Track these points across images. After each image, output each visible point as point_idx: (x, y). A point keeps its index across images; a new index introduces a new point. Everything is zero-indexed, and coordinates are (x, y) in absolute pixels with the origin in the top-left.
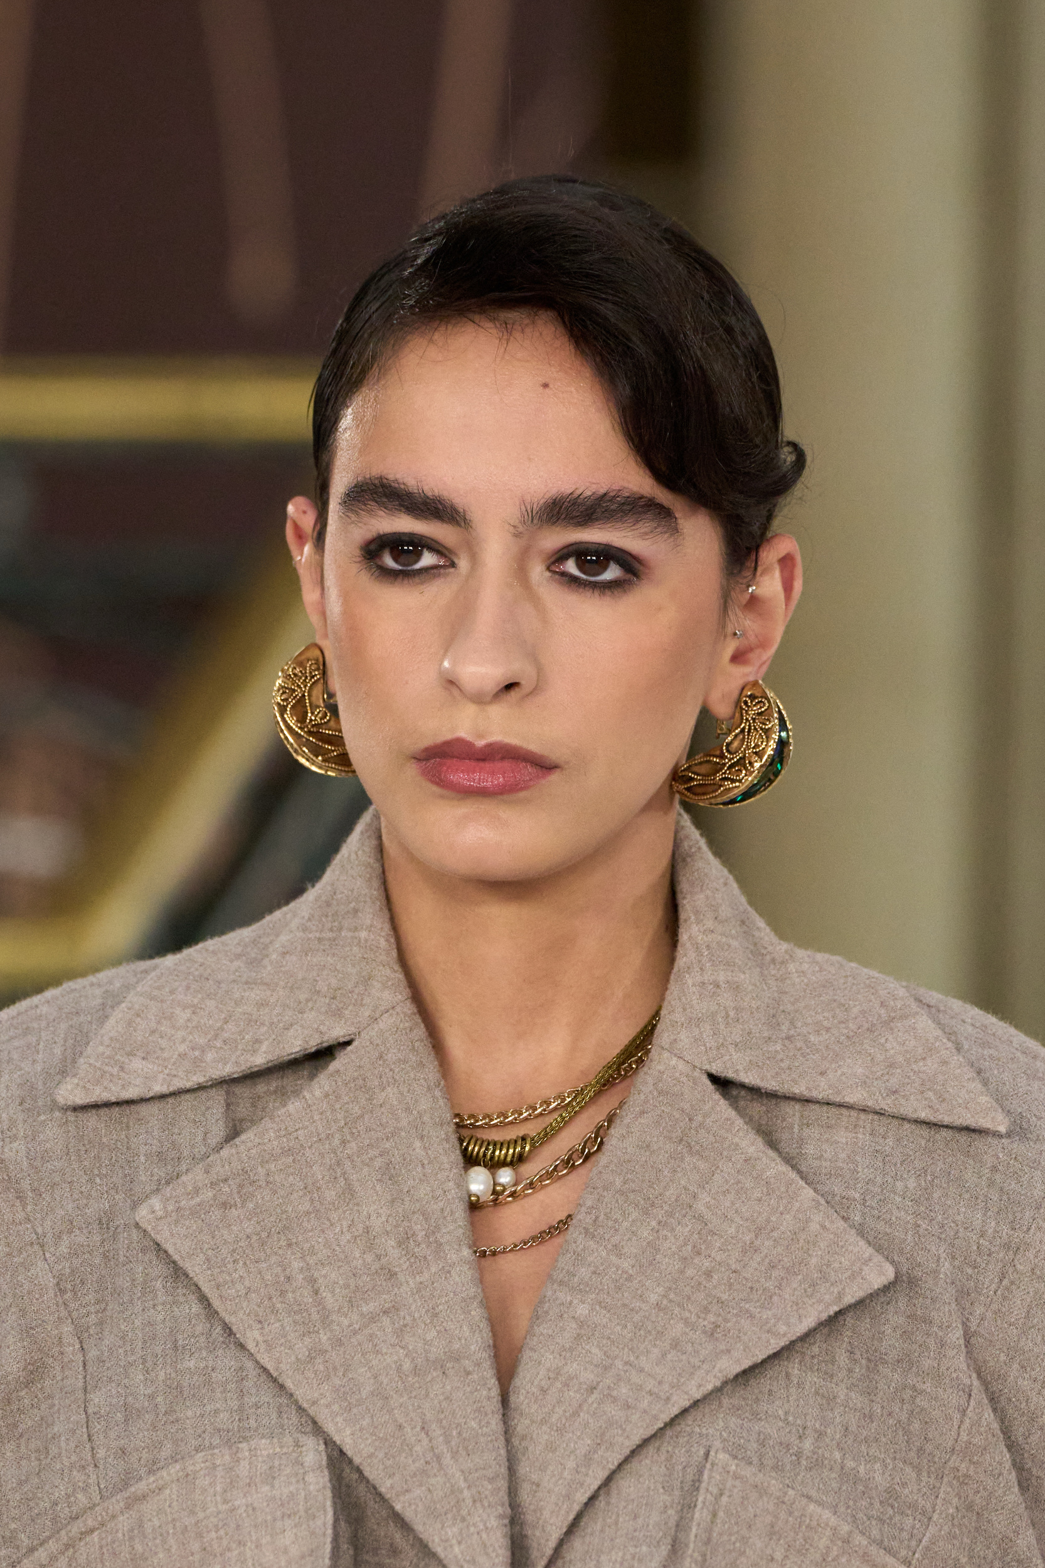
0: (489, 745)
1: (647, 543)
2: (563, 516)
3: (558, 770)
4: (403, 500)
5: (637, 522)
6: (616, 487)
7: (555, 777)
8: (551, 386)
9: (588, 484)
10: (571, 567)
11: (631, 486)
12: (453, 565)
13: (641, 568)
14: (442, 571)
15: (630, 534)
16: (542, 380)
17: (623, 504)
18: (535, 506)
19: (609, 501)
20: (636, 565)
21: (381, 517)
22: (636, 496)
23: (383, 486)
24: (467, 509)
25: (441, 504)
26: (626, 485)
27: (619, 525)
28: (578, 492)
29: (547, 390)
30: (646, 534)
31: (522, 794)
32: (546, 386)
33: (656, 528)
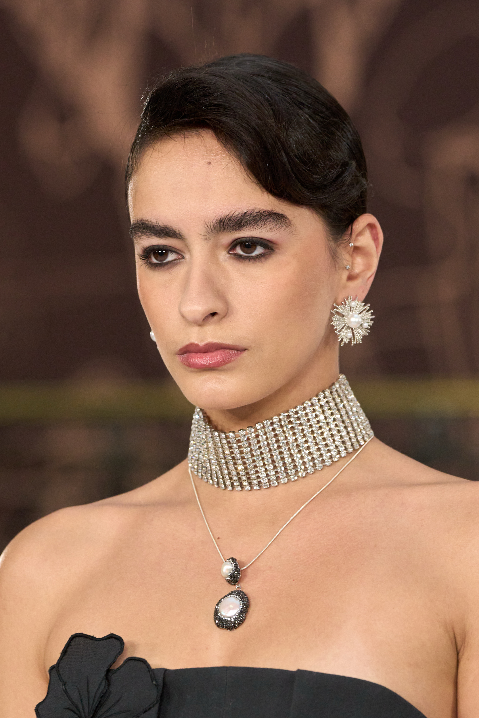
0: (206, 345)
1: (274, 233)
2: (226, 227)
3: (247, 351)
4: (151, 230)
5: (265, 224)
6: (251, 208)
7: (245, 354)
8: (212, 163)
9: (236, 209)
10: (239, 251)
11: (259, 207)
12: (183, 258)
13: (274, 246)
14: (178, 261)
15: (263, 230)
16: (207, 161)
17: (256, 216)
18: (211, 224)
19: (248, 215)
20: (270, 245)
21: (145, 239)
22: (263, 211)
23: (143, 224)
24: (179, 230)
25: (168, 229)
26: (257, 207)
27: (256, 226)
28: (232, 213)
29: (210, 165)
30: (272, 229)
31: (228, 365)
32: (209, 163)
33: (276, 225)
